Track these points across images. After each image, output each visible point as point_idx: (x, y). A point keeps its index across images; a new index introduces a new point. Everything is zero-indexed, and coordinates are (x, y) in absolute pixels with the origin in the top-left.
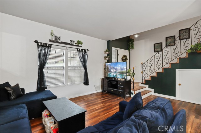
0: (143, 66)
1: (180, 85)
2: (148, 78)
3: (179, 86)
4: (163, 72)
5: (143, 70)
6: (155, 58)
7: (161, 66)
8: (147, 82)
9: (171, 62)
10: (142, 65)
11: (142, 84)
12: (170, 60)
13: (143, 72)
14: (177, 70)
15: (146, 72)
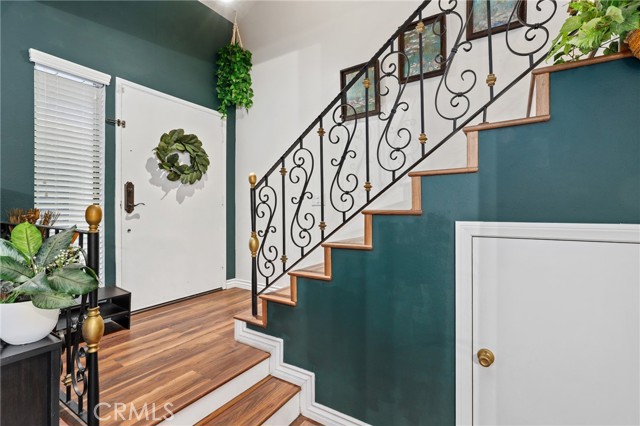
0: (258, 201)
1: (485, 359)
2: (283, 289)
3: (477, 366)
4: (370, 246)
5: (261, 224)
6: (326, 137)
7: (360, 198)
8: (275, 318)
9: (424, 167)
10: (253, 190)
11: (250, 325)
12: (413, 153)
13: (261, 240)
14: (464, 230)
15: (274, 239)
